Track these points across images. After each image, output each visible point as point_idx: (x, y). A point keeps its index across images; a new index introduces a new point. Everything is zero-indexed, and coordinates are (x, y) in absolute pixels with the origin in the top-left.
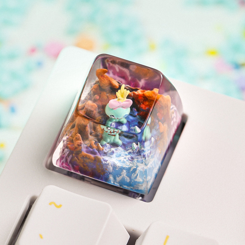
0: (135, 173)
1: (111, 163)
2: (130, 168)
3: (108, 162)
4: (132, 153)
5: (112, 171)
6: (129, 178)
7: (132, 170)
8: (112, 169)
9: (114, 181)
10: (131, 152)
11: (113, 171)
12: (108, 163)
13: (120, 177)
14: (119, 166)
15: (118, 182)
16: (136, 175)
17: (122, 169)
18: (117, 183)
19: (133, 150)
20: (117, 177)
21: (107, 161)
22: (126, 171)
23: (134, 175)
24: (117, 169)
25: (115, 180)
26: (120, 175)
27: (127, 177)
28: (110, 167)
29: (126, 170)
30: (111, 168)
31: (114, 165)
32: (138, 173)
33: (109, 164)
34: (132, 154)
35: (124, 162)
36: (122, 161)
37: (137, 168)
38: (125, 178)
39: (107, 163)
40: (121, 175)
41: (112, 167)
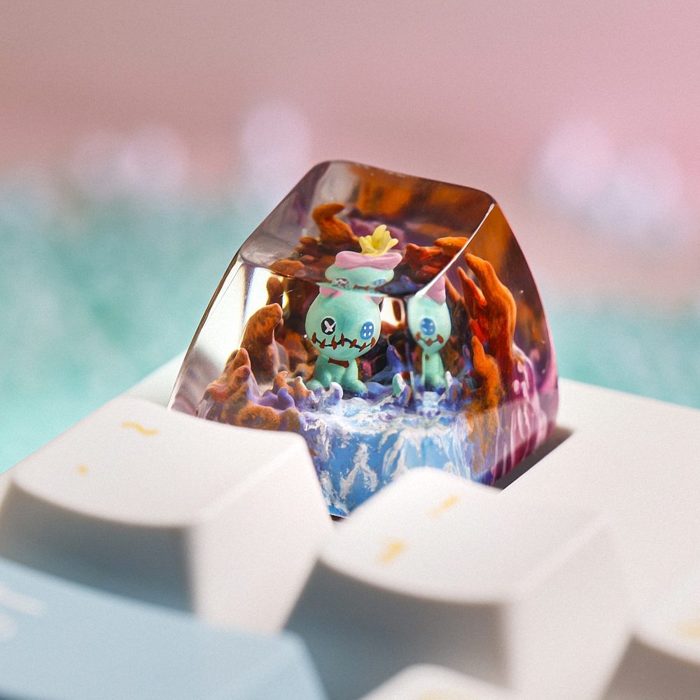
0: (393, 450)
1: (326, 427)
2: (379, 437)
3: (318, 424)
4: (392, 406)
5: (328, 457)
6: (375, 475)
7: (383, 441)
8: (329, 448)
9: (334, 495)
10: (389, 404)
11: (332, 453)
12: (319, 428)
13: (350, 474)
14: (348, 434)
15: (344, 497)
16: (394, 454)
17: (356, 441)
18: (342, 501)
19: (394, 397)
20: (342, 479)
21: (316, 420)
22: (369, 448)
23: (389, 455)
24: (343, 446)
25: (336, 492)
26: (351, 466)
27: (369, 471)
28: (324, 438)
29: (367, 443)
30: (327, 445)
31: (336, 430)
32: (403, 447)
33: (321, 428)
34: (391, 409)
35: (365, 424)
36: (360, 421)
37: (399, 432)
38: (365, 474)
39: (316, 428)
40: (354, 464)
41: (328, 442)
